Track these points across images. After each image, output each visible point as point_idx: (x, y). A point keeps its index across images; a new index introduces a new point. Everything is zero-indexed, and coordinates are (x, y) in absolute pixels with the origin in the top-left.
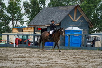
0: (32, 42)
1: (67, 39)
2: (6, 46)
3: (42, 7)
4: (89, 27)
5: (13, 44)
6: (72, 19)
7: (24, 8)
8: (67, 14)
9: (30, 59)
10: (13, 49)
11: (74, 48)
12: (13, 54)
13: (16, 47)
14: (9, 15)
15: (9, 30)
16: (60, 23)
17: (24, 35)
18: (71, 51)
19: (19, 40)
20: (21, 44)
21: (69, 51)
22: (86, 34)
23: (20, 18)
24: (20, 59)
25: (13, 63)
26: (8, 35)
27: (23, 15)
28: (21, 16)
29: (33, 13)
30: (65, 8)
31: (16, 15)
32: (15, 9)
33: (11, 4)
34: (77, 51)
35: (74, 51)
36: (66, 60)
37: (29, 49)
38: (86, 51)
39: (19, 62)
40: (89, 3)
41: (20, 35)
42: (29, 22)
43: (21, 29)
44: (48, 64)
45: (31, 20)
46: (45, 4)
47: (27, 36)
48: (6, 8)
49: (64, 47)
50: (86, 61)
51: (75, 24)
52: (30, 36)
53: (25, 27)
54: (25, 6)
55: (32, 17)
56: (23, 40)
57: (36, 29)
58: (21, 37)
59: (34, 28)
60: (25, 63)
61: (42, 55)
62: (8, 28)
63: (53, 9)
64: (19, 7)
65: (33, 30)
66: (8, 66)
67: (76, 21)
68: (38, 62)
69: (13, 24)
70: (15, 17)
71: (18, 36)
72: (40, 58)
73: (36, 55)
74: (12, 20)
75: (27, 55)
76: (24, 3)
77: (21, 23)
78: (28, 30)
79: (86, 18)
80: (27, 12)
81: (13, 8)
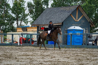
0: (36, 41)
1: (70, 38)
2: (11, 44)
3: (46, 7)
4: (90, 26)
5: (17, 42)
6: (74, 19)
7: (28, 9)
8: (69, 14)
9: (33, 57)
10: (17, 48)
11: (76, 47)
12: (17, 52)
13: (20, 46)
14: (14, 15)
15: (13, 30)
16: (62, 23)
17: (28, 34)
18: (73, 49)
19: (23, 39)
20: (25, 43)
21: (71, 49)
22: (87, 33)
23: (24, 19)
24: (24, 57)
25: (18, 61)
26: (13, 35)
27: (27, 15)
28: (25, 16)
29: (37, 14)
30: (68, 8)
31: (20, 15)
32: (19, 9)
33: (15, 4)
34: (79, 50)
35: (76, 49)
36: (68, 58)
37: (33, 48)
38: (88, 50)
39: (23, 60)
40: (91, 4)
41: (24, 34)
42: (33, 22)
43: (25, 29)
44: (51, 61)
45: (34, 20)
46: (48, 5)
47: (31, 35)
48: (10, 9)
49: (66, 46)
50: (88, 59)
51: (77, 24)
52: (34, 36)
53: (29, 27)
54: (28, 6)
55: (35, 17)
56: (27, 39)
57: (39, 29)
58: (25, 36)
59: (38, 27)
60: (29, 61)
61: (45, 54)
62: (13, 27)
63: (55, 9)
64: (23, 8)
65: (36, 30)
66: (12, 63)
67: (78, 21)
68: (42, 60)
69: (17, 23)
70: (20, 17)
71: (22, 35)
72: (43, 56)
73: (39, 53)
74: (17, 20)
75: (31, 53)
76: (28, 4)
77: (25, 23)
78: (32, 30)
79: (87, 18)
80: (31, 12)
81: (18, 9)
